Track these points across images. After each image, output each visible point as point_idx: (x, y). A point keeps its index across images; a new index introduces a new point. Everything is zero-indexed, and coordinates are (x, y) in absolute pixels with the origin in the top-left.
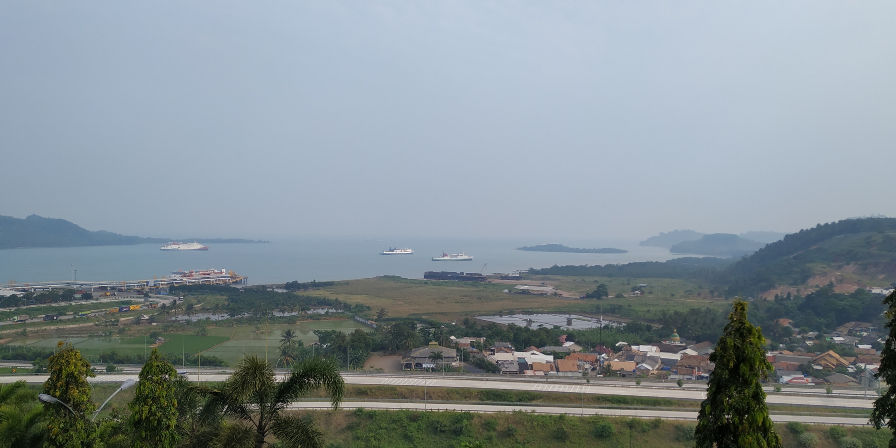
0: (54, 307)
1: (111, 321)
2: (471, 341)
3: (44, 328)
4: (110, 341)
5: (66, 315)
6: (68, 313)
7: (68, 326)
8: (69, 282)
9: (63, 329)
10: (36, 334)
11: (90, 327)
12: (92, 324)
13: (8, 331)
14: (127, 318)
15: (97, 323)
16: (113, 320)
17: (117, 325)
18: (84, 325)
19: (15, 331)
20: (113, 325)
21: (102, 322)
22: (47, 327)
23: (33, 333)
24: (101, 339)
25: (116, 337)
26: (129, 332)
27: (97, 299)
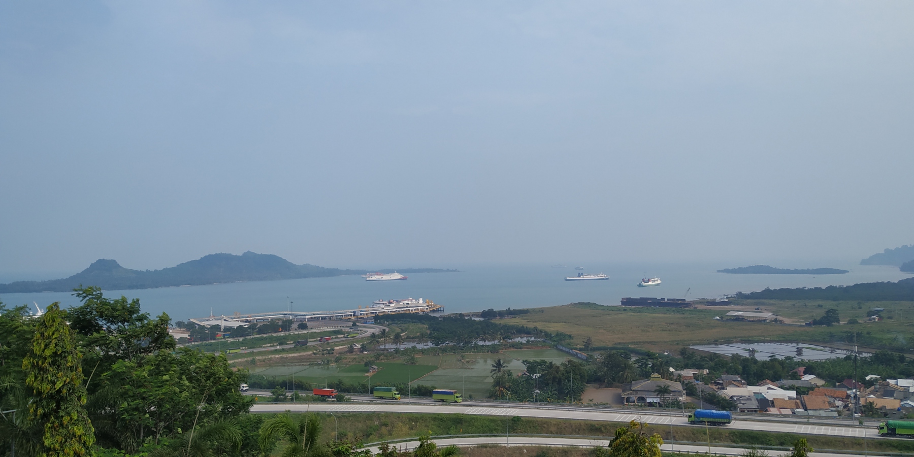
0: (276, 337)
1: (327, 350)
2: (693, 374)
3: (270, 356)
4: (328, 368)
5: (287, 344)
6: (288, 342)
7: (290, 355)
8: (285, 312)
9: (287, 358)
10: (264, 363)
11: (310, 355)
12: (311, 352)
13: (240, 360)
14: (341, 347)
15: (315, 351)
16: (329, 349)
17: (332, 353)
18: (304, 354)
19: (245, 359)
20: (329, 353)
21: (320, 351)
22: (273, 356)
23: (261, 362)
24: (320, 367)
25: (333, 365)
26: (344, 361)
27: (312, 329)
